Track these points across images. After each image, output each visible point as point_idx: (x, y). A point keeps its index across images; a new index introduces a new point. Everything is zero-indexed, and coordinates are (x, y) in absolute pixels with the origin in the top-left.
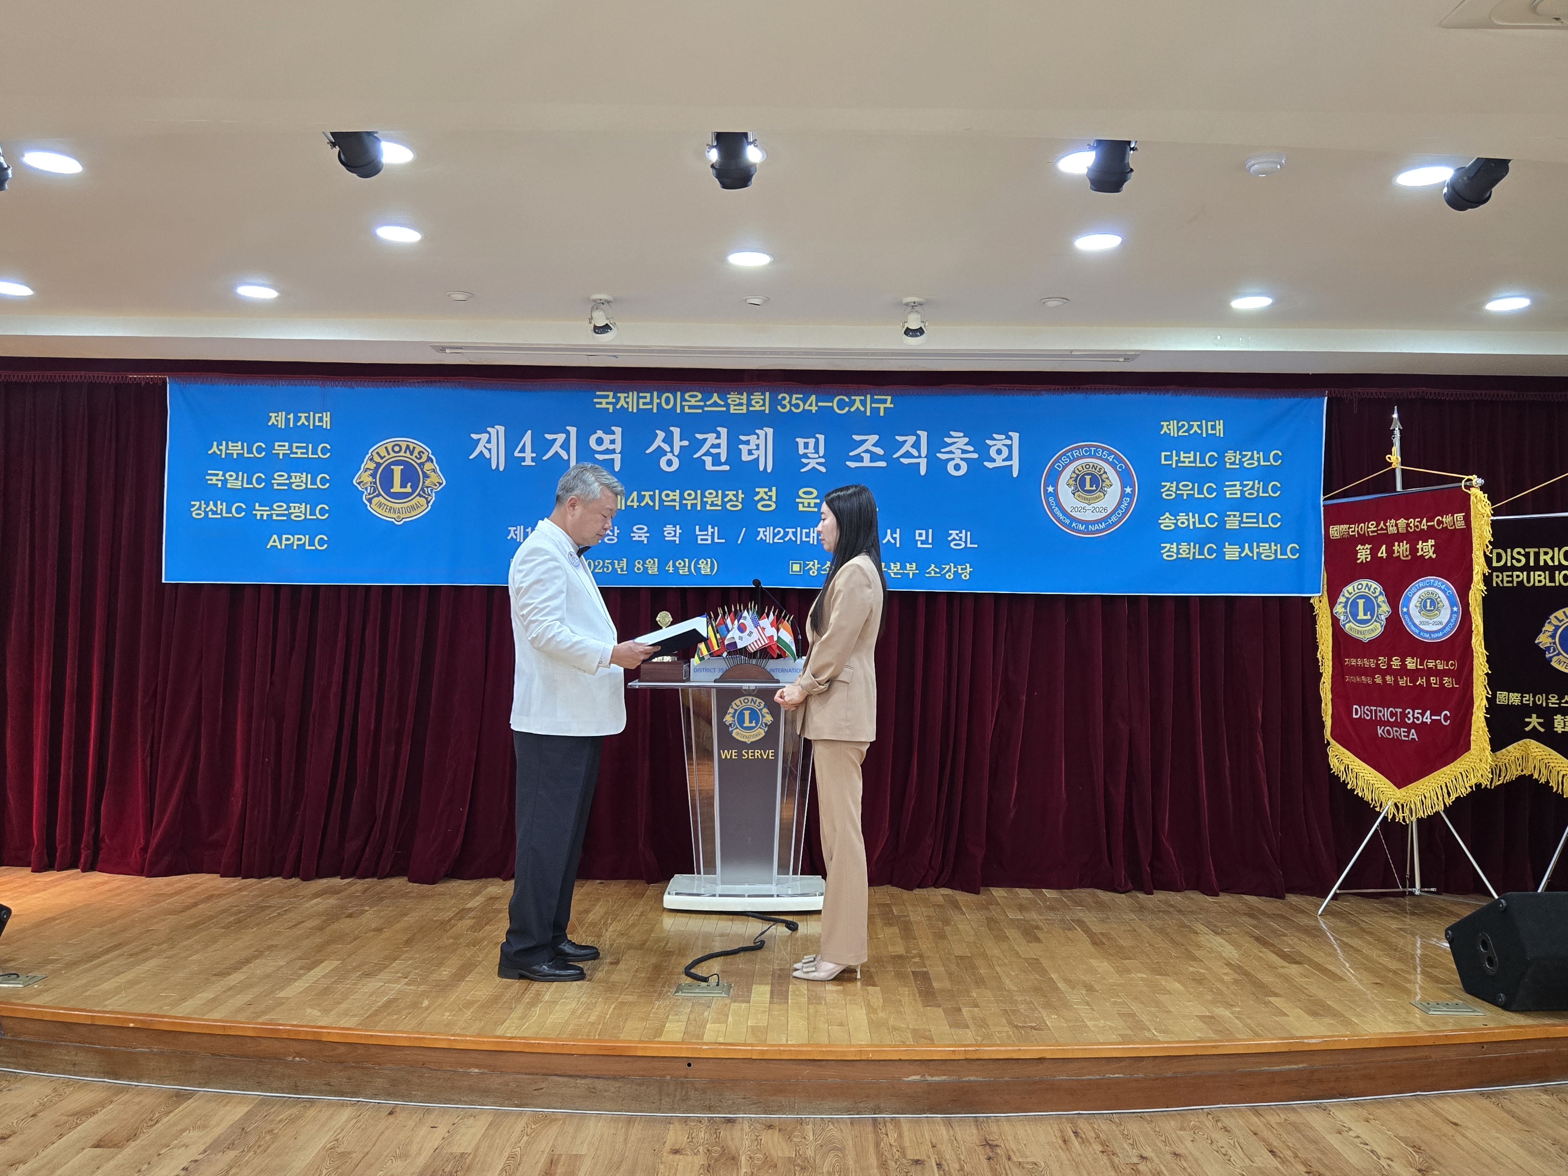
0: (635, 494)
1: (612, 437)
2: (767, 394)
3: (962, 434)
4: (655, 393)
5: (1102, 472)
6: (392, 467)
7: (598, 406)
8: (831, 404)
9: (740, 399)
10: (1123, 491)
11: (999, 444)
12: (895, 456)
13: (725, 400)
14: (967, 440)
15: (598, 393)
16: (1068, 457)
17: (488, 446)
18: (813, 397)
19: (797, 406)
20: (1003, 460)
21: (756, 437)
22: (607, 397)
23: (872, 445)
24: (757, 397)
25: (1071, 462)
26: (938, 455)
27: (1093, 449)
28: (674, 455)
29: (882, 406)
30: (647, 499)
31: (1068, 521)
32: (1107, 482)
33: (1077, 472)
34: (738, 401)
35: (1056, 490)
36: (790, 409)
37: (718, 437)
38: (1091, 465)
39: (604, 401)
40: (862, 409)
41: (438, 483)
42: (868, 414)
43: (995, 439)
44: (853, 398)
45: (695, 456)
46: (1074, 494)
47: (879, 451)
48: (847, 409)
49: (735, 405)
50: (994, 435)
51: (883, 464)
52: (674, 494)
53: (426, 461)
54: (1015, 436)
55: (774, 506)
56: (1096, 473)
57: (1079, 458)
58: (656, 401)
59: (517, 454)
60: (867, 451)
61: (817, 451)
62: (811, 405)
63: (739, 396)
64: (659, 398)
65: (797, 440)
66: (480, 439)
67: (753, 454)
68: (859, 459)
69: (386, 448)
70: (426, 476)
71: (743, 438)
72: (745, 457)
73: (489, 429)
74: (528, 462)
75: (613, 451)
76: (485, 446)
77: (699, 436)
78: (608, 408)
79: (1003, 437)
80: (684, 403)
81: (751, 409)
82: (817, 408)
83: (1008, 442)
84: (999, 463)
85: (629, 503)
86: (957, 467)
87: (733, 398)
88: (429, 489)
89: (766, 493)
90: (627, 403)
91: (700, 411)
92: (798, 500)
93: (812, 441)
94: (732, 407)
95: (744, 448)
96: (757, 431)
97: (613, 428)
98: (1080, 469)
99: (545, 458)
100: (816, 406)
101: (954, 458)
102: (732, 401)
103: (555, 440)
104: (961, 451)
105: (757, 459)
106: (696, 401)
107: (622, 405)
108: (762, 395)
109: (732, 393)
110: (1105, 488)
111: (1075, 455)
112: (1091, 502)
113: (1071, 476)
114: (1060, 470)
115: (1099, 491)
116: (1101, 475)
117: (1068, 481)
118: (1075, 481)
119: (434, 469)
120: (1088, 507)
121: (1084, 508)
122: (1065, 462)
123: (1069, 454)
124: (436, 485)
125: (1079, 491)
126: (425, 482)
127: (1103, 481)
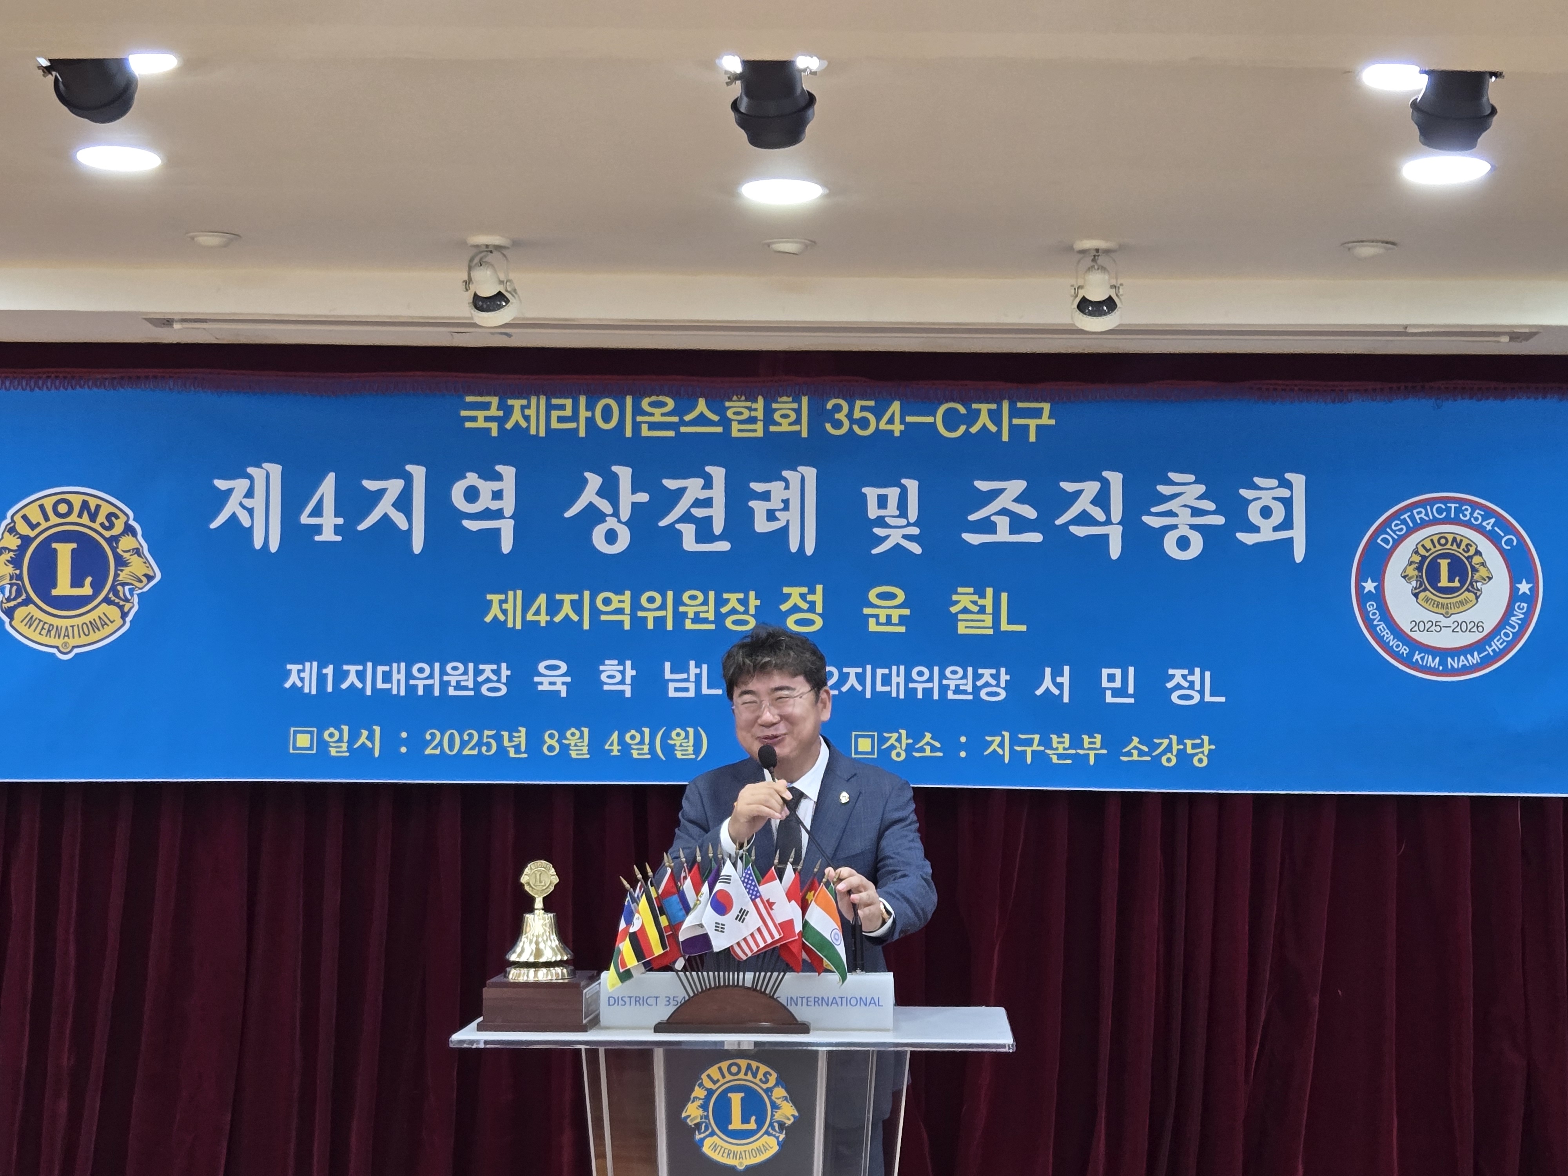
0: (542, 599)
1: (496, 486)
2: (805, 400)
3: (1191, 478)
4: (583, 400)
5: (1472, 551)
6: (54, 545)
7: (468, 425)
8: (930, 419)
9: (750, 409)
10: (1514, 590)
11: (1266, 499)
12: (1059, 522)
13: (721, 411)
14: (1201, 489)
15: (469, 399)
16: (1404, 522)
17: (248, 503)
18: (896, 406)
19: (864, 423)
20: (1275, 529)
21: (783, 484)
22: (486, 406)
23: (1014, 501)
24: (784, 406)
25: (1410, 532)
26: (1146, 519)
27: (1453, 506)
28: (619, 521)
29: (1033, 423)
30: (567, 609)
31: (1404, 650)
32: (1483, 572)
33: (1422, 552)
34: (746, 414)
35: (1380, 588)
36: (851, 428)
37: (708, 484)
38: (1450, 538)
39: (481, 414)
40: (993, 428)
41: (146, 575)
42: (1005, 438)
43: (1257, 488)
44: (975, 406)
45: (662, 524)
46: (1416, 595)
47: (1029, 512)
48: (963, 428)
49: (740, 422)
50: (1257, 480)
51: (1036, 537)
52: (621, 598)
53: (123, 534)
54: (1298, 480)
55: (819, 623)
56: (1460, 552)
57: (1424, 524)
58: (584, 414)
59: (305, 519)
60: (1004, 512)
61: (903, 510)
62: (891, 421)
63: (748, 404)
64: (590, 407)
65: (865, 490)
66: (230, 491)
67: (777, 519)
68: (987, 526)
69: (42, 507)
70: (121, 562)
71: (757, 487)
72: (762, 525)
73: (250, 470)
74: (328, 535)
75: (498, 514)
76: (241, 504)
77: (671, 484)
78: (489, 430)
79: (1274, 482)
80: (639, 419)
81: (772, 429)
82: (902, 427)
83: (1285, 493)
84: (1267, 534)
85: (530, 617)
86: (1183, 543)
87: (736, 407)
88: (127, 588)
89: (803, 596)
90: (527, 418)
91: (671, 434)
92: (866, 611)
93: (893, 493)
94: (735, 426)
95: (759, 508)
96: (785, 473)
97: (499, 468)
98: (1429, 545)
99: (361, 527)
100: (901, 423)
101: (1177, 525)
102: (735, 413)
103: (381, 492)
104: (1189, 510)
105: (785, 530)
106: (663, 415)
107: (517, 424)
108: (793, 401)
109: (735, 398)
110: (1479, 585)
111: (1417, 517)
112: (1451, 612)
113: (1410, 560)
114: (1388, 547)
115: (1468, 590)
116: (1469, 558)
117: (1405, 570)
118: (1419, 569)
119: (137, 549)
120: (1445, 621)
121: (1437, 624)
122: (1397, 533)
123: (1406, 516)
124: (140, 581)
125: (1426, 589)
126: (119, 575)
127: (1474, 570)
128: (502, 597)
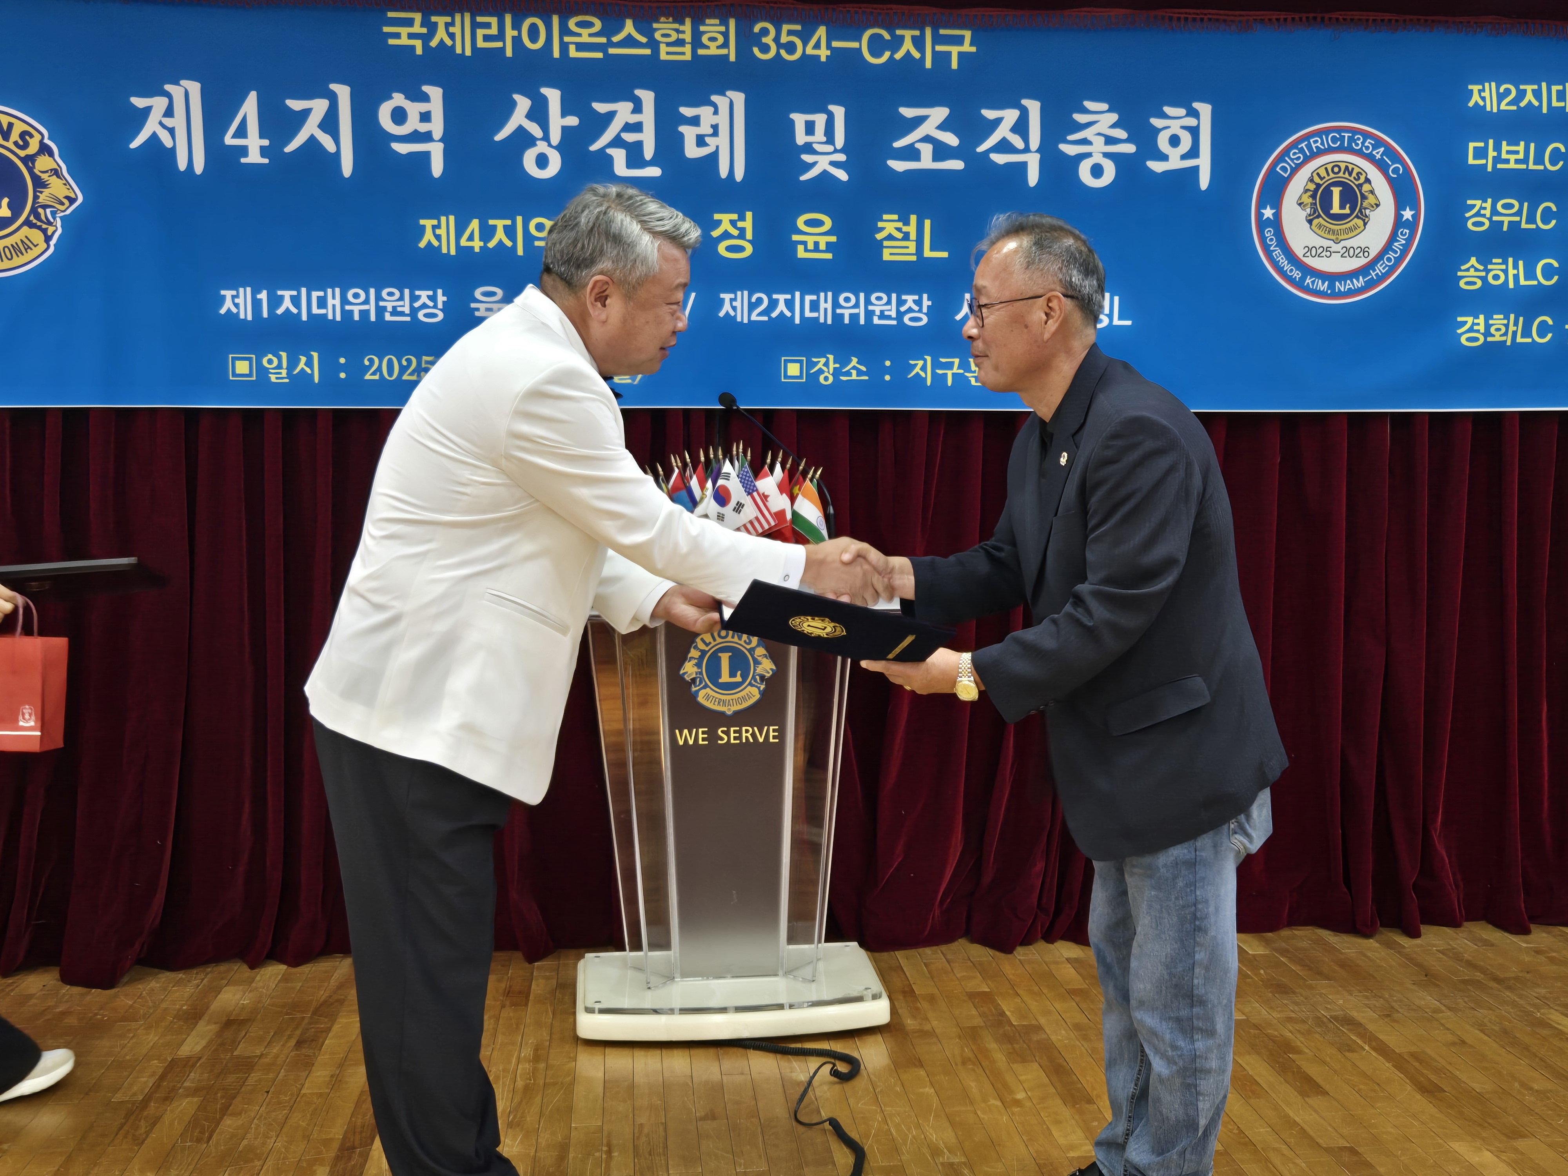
0: (475, 224)
1: (423, 107)
2: (732, 23)
3: (1105, 106)
4: (508, 18)
5: (1362, 179)
7: (391, 42)
8: (855, 45)
9: (677, 31)
10: (1398, 216)
11: (1175, 127)
12: (981, 149)
13: (649, 33)
14: (1114, 117)
15: (391, 14)
16: (1301, 150)
17: (168, 122)
18: (822, 32)
19: (790, 48)
20: (1184, 157)
21: (712, 109)
22: (410, 23)
23: (937, 128)
24: (712, 28)
25: (1307, 160)
26: (1063, 147)
27: (1346, 135)
28: (550, 145)
29: (955, 50)
30: (500, 235)
31: (1297, 274)
32: (1371, 199)
33: (1317, 179)
34: (674, 36)
35: (1278, 215)
36: (778, 53)
37: (638, 109)
38: (1343, 166)
39: (404, 31)
40: (917, 55)
42: (928, 64)
43: (1166, 116)
44: (899, 32)
45: (593, 148)
46: (1310, 222)
47: (951, 139)
48: (887, 54)
49: (668, 44)
50: (1168, 110)
51: (957, 165)
53: (39, 153)
54: (1205, 110)
55: (749, 250)
56: (1350, 180)
57: (1320, 153)
58: (510, 33)
59: (229, 140)
60: (927, 139)
61: (830, 139)
62: (817, 46)
63: (676, 26)
64: (516, 26)
65: (793, 116)
66: (148, 109)
67: (706, 145)
68: (911, 153)
70: (39, 184)
71: (687, 112)
72: (692, 151)
73: (168, 87)
74: (254, 157)
75: (427, 137)
76: (161, 123)
77: (601, 108)
78: (413, 48)
79: (1182, 112)
80: (567, 39)
81: (701, 52)
82: (828, 53)
83: (1192, 122)
84: (1175, 162)
85: (464, 242)
86: (1097, 171)
87: (664, 29)
88: (48, 211)
89: (733, 223)
90: (452, 36)
91: (600, 55)
92: (795, 238)
93: (820, 120)
94: (663, 49)
95: (689, 133)
96: (714, 98)
97: (426, 88)
98: (1323, 173)
99: (289, 149)
100: (827, 49)
101: (1091, 153)
102: (664, 35)
103: (306, 113)
104: (1102, 139)
105: (714, 156)
106: (590, 35)
107: (442, 41)
108: (720, 24)
109: (663, 19)
110: (1367, 211)
111: (1314, 146)
112: (1340, 238)
113: (1306, 188)
114: (1286, 176)
115: (1357, 217)
116: (1360, 186)
117: (1300, 198)
118: (1314, 196)
119: (56, 170)
120: (1335, 247)
121: (1328, 249)
122: (1295, 161)
123: (1303, 145)
124: (62, 204)
125: (1319, 216)
126: (38, 197)
127: (1364, 197)
128: (435, 222)
